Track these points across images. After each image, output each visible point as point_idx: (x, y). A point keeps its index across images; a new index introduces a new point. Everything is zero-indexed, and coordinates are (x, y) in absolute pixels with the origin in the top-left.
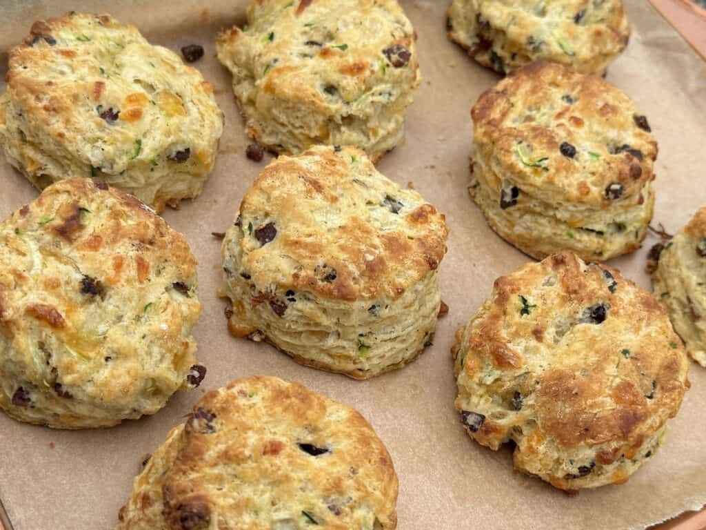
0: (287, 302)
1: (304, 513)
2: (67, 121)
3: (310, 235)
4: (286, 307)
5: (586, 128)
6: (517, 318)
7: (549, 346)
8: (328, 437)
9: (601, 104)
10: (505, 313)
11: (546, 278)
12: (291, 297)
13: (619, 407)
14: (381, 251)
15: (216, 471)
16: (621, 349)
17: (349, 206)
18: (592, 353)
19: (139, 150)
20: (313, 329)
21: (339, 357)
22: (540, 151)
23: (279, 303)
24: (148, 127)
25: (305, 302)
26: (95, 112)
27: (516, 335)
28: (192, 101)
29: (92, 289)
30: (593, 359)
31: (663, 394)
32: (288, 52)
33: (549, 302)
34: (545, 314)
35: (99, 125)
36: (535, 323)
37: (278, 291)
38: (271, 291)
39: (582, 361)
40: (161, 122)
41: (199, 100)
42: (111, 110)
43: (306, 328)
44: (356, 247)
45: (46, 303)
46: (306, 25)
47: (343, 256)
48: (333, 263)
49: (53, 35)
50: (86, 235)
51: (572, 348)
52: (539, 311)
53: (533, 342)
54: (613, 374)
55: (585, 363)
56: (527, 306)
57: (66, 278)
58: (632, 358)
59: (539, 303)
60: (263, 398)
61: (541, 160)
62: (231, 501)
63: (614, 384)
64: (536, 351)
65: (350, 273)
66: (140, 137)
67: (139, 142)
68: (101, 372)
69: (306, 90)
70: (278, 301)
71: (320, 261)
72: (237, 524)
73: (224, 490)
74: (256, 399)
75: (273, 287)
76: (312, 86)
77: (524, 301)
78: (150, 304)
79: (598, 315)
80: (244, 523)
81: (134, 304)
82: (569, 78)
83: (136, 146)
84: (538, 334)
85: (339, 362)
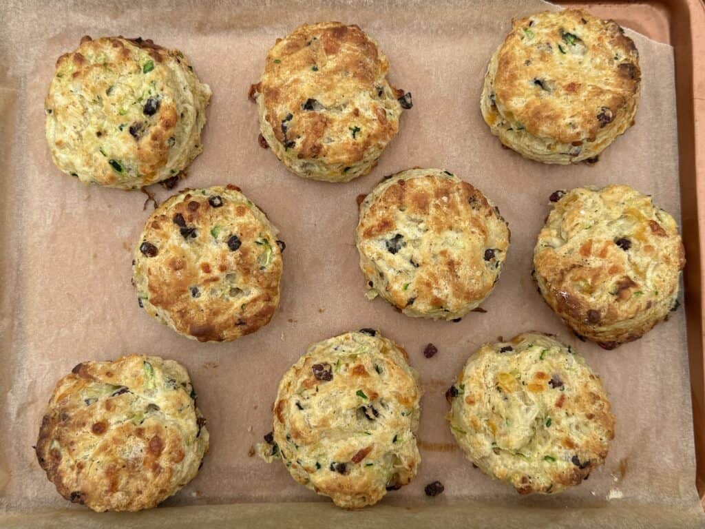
1: (564, 53)
2: (586, 386)
3: (473, 232)
5: (202, 261)
6: (363, 129)
7: (353, 104)
8: (531, 89)
9: (178, 273)
10: (369, 136)
11: (329, 144)
13: (340, 42)
14: (433, 201)
15: (608, 88)
16: (317, 72)
17: (436, 244)
18: (335, 80)
19: (543, 353)
22: (255, 252)
24: (533, 366)
26: (566, 386)
27: (368, 121)
28: (488, 388)
29: (624, 243)
30: (336, 77)
31: (308, 36)
32: (393, 415)
33: (340, 126)
34: (345, 121)
35: (565, 376)
36: (355, 119)
39: (343, 80)
40: (522, 368)
41: (481, 387)
42: (554, 387)
44: (449, 210)
45: (657, 236)
46: (369, 434)
47: (461, 207)
48: (469, 207)
49: (573, 466)
50: (616, 278)
51: (343, 92)
52: (349, 124)
53: (361, 110)
54: (331, 63)
55: (343, 78)
56: (354, 132)
57: (638, 253)
58: (315, 63)
59: (346, 129)
60: (564, 119)
61: (261, 244)
62: (604, 72)
63: (334, 56)
64: (362, 105)
65: (461, 196)
66: (540, 362)
67: (541, 358)
68: (629, 198)
69: (397, 373)
71: (475, 212)
72: (604, 60)
73: (605, 78)
74: (568, 120)
76: (391, 375)
77: (354, 135)
78: (586, 229)
79: (310, 104)
80: (600, 58)
81: (598, 230)
82: (185, 308)
83: (543, 357)
84: (356, 113)
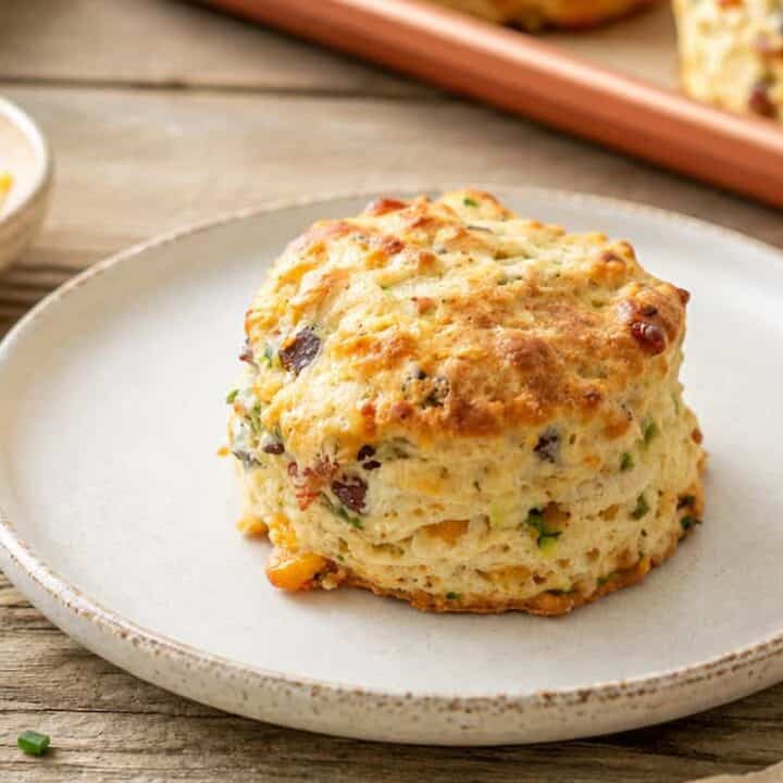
0: (363, 474)
4: (364, 486)
12: (368, 459)
20: (432, 520)
21: (502, 574)
23: (348, 483)
25: (400, 462)
37: (339, 454)
38: (327, 459)
43: (418, 523)
70: (345, 478)
75: (329, 451)
85: (506, 587)
